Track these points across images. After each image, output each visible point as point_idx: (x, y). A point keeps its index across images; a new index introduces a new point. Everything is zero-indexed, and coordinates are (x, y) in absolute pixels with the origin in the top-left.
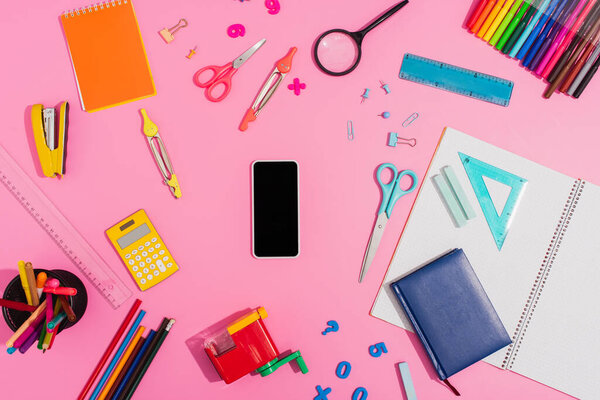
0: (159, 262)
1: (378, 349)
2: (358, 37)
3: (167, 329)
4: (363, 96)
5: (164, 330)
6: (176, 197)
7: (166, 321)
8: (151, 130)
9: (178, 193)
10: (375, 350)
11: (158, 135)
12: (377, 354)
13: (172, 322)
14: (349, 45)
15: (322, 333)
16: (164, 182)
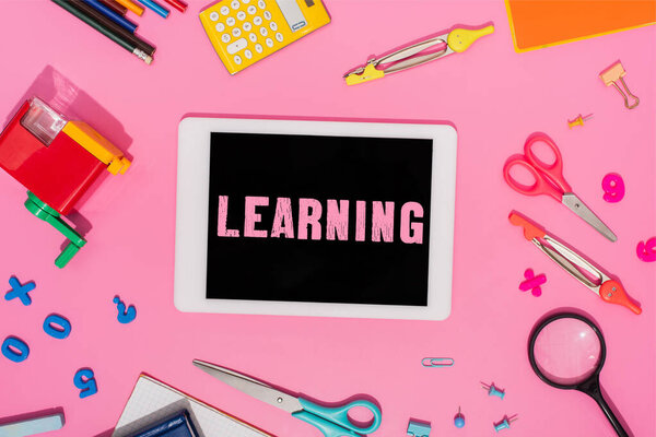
0: (243, 44)
1: (87, 382)
2: (590, 385)
3: (136, 51)
4: (493, 388)
5: (135, 46)
6: (346, 75)
7: (149, 49)
8: (459, 41)
9: (353, 79)
10: (85, 378)
11: (449, 51)
12: (79, 381)
13: (148, 59)
14: (578, 369)
15: (117, 297)
16: (372, 57)
